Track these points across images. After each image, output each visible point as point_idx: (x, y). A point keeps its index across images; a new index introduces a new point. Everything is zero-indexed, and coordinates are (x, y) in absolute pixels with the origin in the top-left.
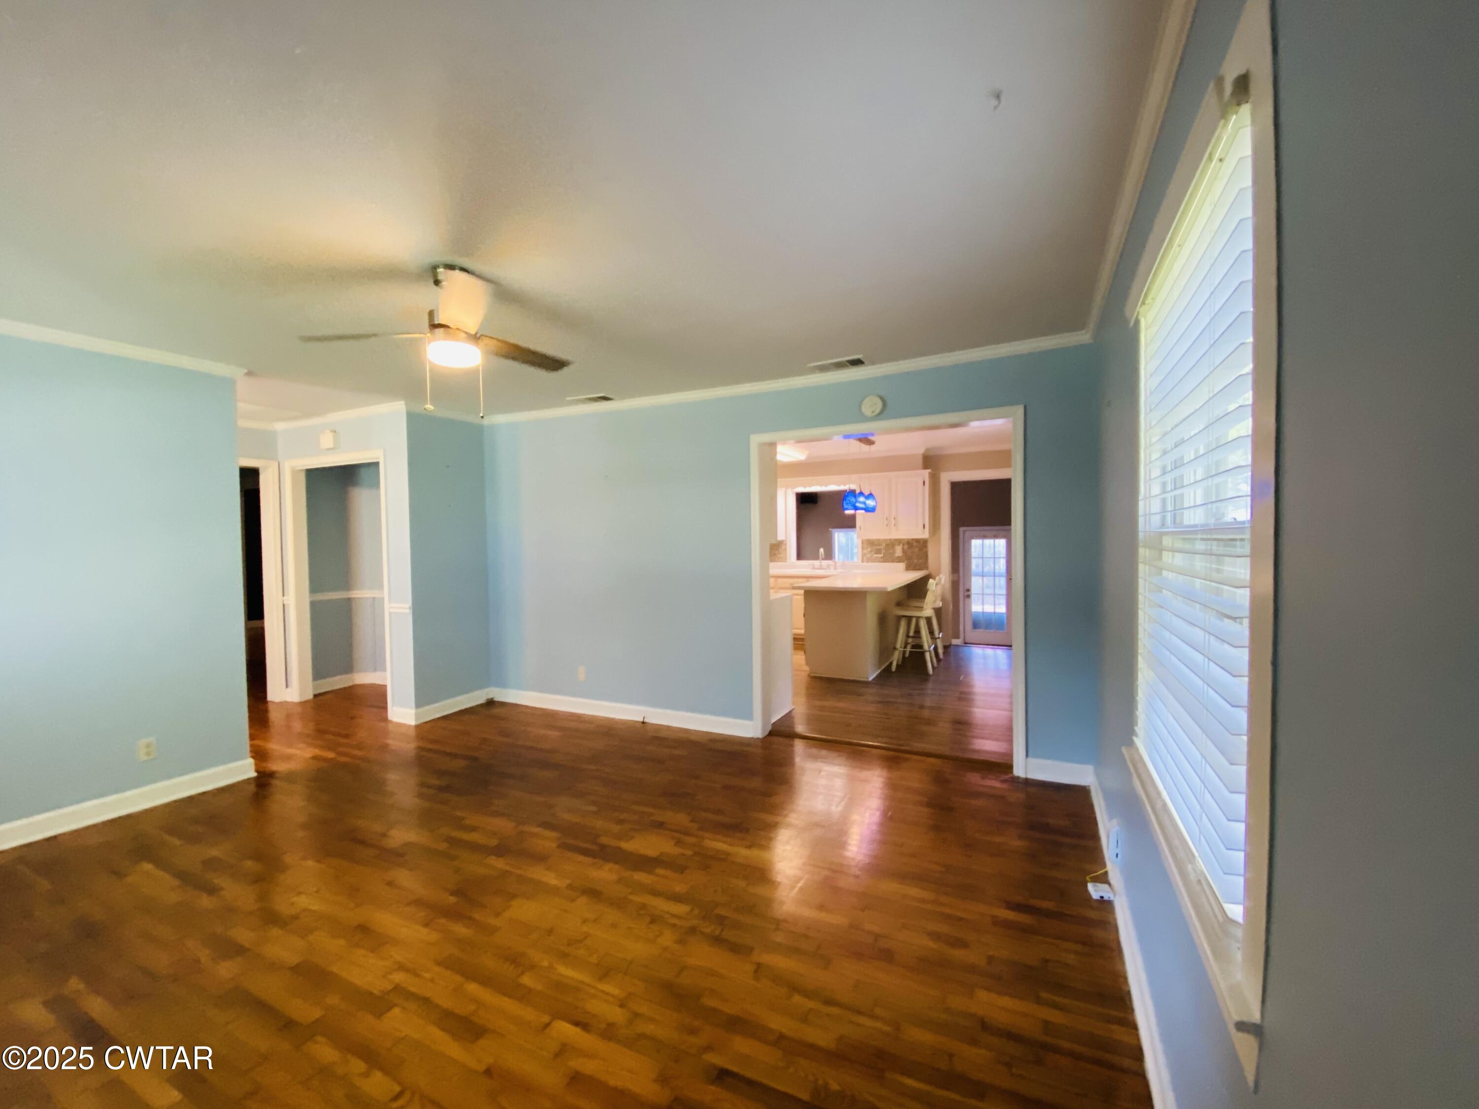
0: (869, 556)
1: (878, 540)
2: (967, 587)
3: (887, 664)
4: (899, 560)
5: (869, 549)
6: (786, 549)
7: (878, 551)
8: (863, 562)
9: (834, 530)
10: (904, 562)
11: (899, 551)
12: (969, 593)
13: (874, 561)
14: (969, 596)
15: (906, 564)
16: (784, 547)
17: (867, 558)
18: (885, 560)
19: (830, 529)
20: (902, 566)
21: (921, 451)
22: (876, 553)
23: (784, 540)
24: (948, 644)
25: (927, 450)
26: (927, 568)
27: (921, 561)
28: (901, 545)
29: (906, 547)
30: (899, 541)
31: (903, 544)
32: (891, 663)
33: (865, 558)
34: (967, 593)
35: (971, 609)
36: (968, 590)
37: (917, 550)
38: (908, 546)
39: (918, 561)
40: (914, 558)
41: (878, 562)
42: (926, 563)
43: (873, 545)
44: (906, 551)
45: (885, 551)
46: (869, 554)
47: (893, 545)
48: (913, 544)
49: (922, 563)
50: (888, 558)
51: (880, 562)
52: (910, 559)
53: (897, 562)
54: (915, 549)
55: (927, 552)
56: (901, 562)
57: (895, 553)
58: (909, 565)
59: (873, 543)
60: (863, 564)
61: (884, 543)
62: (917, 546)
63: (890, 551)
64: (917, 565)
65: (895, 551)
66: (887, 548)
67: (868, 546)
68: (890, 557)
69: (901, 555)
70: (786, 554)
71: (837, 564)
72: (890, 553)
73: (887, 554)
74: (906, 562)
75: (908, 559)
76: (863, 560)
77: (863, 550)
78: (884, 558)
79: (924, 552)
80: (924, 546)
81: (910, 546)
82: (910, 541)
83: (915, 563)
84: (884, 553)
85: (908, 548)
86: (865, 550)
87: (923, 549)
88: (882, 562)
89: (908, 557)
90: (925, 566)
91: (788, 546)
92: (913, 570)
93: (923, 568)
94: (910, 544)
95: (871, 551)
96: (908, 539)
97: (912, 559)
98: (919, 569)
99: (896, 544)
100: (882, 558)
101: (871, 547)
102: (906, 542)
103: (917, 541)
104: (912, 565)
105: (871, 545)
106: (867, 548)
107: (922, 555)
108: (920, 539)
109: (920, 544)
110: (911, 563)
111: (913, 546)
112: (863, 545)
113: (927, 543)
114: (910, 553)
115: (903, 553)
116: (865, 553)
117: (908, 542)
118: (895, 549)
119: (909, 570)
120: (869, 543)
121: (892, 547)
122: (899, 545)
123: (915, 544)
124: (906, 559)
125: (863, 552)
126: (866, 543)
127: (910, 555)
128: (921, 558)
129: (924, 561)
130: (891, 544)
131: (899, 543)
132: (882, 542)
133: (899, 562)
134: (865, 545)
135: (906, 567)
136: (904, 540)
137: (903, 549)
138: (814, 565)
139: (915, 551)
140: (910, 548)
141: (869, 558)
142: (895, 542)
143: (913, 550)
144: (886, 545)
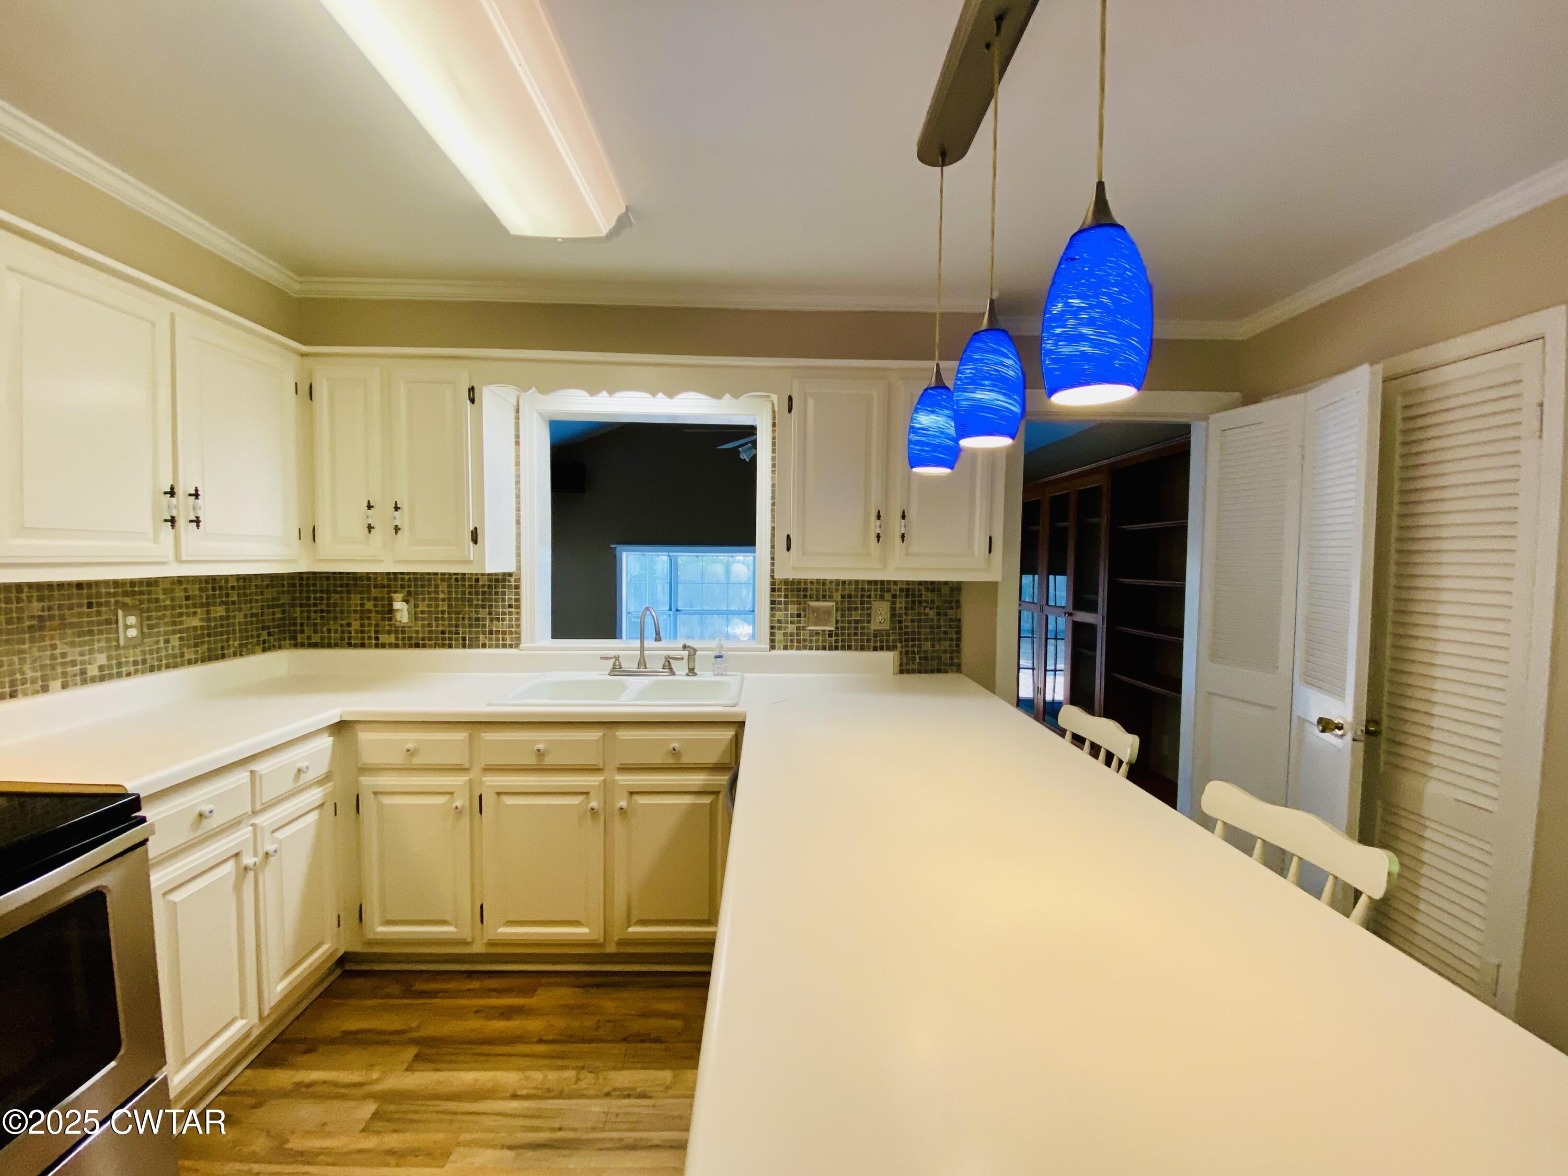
0: (791, 628)
1: (821, 583)
4: (879, 643)
5: (793, 609)
6: (516, 605)
7: (819, 617)
8: (773, 647)
9: (619, 548)
10: (894, 648)
11: (880, 617)
13: (803, 645)
15: (901, 652)
16: (510, 596)
17: (785, 635)
18: (839, 642)
19: (613, 546)
20: (889, 659)
22: (810, 622)
23: (510, 575)
26: (958, 667)
27: (945, 645)
28: (888, 596)
29: (900, 603)
30: (883, 588)
31: (894, 596)
33: (779, 636)
37: (932, 614)
38: (907, 602)
39: (933, 646)
40: (923, 637)
41: (817, 649)
42: (959, 652)
43: (805, 596)
44: (900, 615)
45: (839, 614)
46: (792, 623)
47: (862, 596)
48: (921, 595)
49: (945, 652)
50: (849, 635)
51: (824, 648)
52: (913, 640)
53: (875, 649)
54: (927, 610)
55: (959, 620)
56: (888, 649)
57: (869, 622)
58: (908, 660)
59: (805, 590)
60: (773, 652)
61: (837, 590)
62: (933, 602)
63: (856, 616)
64: (933, 658)
65: (869, 615)
66: (847, 605)
67: (789, 600)
68: (856, 634)
69: (888, 628)
70: (518, 620)
71: (698, 653)
72: (856, 622)
73: (847, 625)
74: (899, 649)
75: (907, 640)
76: (772, 641)
77: (772, 609)
78: (837, 635)
79: (951, 620)
80: (951, 602)
81: (913, 602)
82: (911, 587)
83: (926, 652)
84: (837, 622)
85: (906, 608)
86: (780, 610)
87: (949, 611)
88: (830, 649)
89: (907, 633)
90: (956, 661)
91: (517, 587)
92: (926, 672)
93: (952, 665)
94: (914, 596)
95: (799, 616)
96: (908, 583)
97: (919, 640)
98: (939, 671)
99: (873, 593)
100: (830, 635)
101: (799, 603)
102: (901, 590)
103: (931, 587)
104: (917, 657)
105: (798, 596)
106: (786, 603)
107: (945, 626)
108: (939, 583)
109: (939, 595)
110: (913, 652)
111: (920, 602)
112: (771, 596)
113: (959, 595)
114: (913, 621)
115: (892, 621)
116: (779, 621)
117: (908, 590)
118: (868, 609)
119: (908, 672)
120: (792, 590)
121: (862, 603)
122: (882, 597)
123: (927, 596)
124: (901, 641)
125: (772, 616)
126: (780, 590)
127: (913, 627)
128: (942, 636)
129: (950, 646)
130: (859, 594)
131: (882, 590)
132: (834, 586)
133: (882, 649)
134: (780, 596)
135: (901, 665)
136: (895, 583)
137: (893, 609)
138: (617, 658)
139: (927, 615)
140: (913, 609)
141: (792, 635)
142: (869, 590)
143: (919, 614)
144: (843, 596)
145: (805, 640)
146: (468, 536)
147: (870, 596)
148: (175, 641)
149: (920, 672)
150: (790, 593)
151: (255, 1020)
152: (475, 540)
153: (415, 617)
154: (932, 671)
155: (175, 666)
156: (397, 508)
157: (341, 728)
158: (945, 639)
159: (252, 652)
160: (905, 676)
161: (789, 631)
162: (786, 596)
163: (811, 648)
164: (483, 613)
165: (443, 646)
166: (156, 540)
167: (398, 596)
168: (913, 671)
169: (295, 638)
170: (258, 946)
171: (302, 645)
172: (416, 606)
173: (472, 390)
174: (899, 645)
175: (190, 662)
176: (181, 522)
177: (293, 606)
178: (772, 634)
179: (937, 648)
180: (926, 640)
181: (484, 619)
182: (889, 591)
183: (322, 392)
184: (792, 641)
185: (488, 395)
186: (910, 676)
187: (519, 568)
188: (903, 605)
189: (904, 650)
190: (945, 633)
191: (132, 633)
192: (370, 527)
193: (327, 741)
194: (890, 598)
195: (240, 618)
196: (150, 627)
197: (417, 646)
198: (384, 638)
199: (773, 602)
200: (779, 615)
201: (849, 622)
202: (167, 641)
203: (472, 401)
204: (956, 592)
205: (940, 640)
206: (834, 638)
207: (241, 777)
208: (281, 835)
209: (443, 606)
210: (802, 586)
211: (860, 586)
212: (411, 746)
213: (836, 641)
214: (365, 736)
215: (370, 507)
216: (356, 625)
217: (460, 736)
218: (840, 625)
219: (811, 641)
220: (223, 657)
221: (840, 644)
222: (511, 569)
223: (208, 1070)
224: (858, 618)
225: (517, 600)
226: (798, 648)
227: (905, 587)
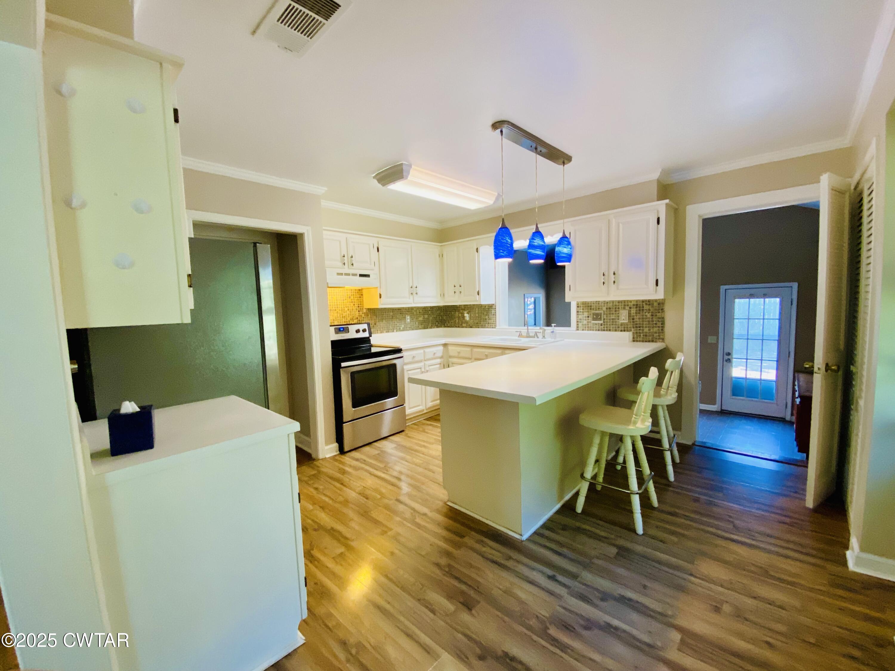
1: (598, 302)
2: (726, 351)
3: (574, 491)
4: (623, 328)
5: (586, 314)
6: (495, 314)
7: (597, 317)
10: (631, 330)
11: (624, 317)
12: (729, 357)
13: (590, 329)
14: (729, 361)
15: (633, 333)
16: (493, 311)
17: (583, 325)
18: (605, 328)
20: (628, 336)
21: (655, 175)
22: (594, 319)
23: (493, 305)
24: (690, 443)
25: (666, 172)
26: (663, 340)
27: (655, 329)
28: (627, 308)
29: (633, 311)
30: (625, 304)
31: (630, 308)
32: (577, 494)
33: (580, 325)
34: (726, 357)
35: (731, 373)
36: (729, 354)
37: (649, 315)
38: (636, 310)
39: (650, 330)
40: (644, 326)
41: (596, 330)
42: (663, 333)
43: (591, 309)
44: (633, 316)
45: (605, 316)
46: (585, 320)
47: (616, 308)
48: (643, 307)
49: (656, 333)
50: (610, 325)
51: (599, 330)
52: (640, 327)
53: (621, 331)
54: (647, 314)
55: (663, 318)
56: (628, 331)
57: (618, 319)
58: (637, 336)
59: (591, 306)
60: (578, 331)
61: (604, 306)
62: (649, 310)
63: (613, 317)
64: (650, 336)
65: (618, 316)
66: (608, 313)
67: (585, 310)
68: (613, 325)
69: (627, 322)
70: (496, 319)
71: (546, 331)
72: (613, 319)
73: (608, 321)
74: (633, 331)
75: (636, 327)
76: (578, 327)
77: (577, 315)
78: (604, 325)
79: (659, 318)
80: (659, 310)
81: (639, 310)
82: (638, 303)
83: (646, 332)
84: (604, 319)
85: (636, 313)
86: (580, 315)
87: (658, 314)
88: (602, 330)
89: (636, 324)
90: (661, 337)
91: (495, 308)
92: (646, 341)
93: (659, 339)
94: (640, 307)
95: (588, 317)
96: (637, 301)
97: (643, 327)
98: (653, 341)
99: (620, 307)
100: (601, 325)
101: (588, 312)
102: (634, 305)
103: (648, 303)
104: (642, 335)
105: (588, 309)
106: (583, 312)
107: (656, 321)
108: (653, 300)
109: (652, 307)
110: (640, 333)
111: (643, 310)
112: (577, 309)
113: (663, 306)
114: (639, 319)
115: (629, 319)
116: (580, 319)
117: (637, 305)
118: (618, 313)
119: (637, 341)
120: (586, 307)
121: (616, 311)
122: (624, 308)
123: (646, 307)
124: (633, 327)
125: (578, 317)
126: (580, 307)
127: (640, 321)
128: (655, 325)
129: (659, 330)
130: (614, 307)
131: (625, 305)
132: (603, 304)
133: (624, 331)
134: (580, 309)
135: (633, 338)
136: (631, 301)
137: (630, 314)
138: (520, 332)
139: (646, 316)
140: (639, 313)
141: (585, 325)
142: (618, 305)
143: (643, 315)
144: (607, 309)
145: (591, 327)
146: (477, 293)
147: (619, 308)
148: (417, 323)
149: (643, 341)
150: (584, 308)
151: (424, 408)
152: (478, 294)
153: (470, 317)
154: (649, 341)
155: (417, 329)
156: (460, 286)
157: (445, 345)
158: (656, 327)
159: (434, 328)
160: (635, 343)
161: (584, 323)
162: (583, 309)
163: (593, 330)
164: (487, 317)
165: (477, 327)
166: (409, 298)
167: (466, 312)
168: (640, 341)
169: (444, 325)
170: (425, 391)
171: (446, 327)
172: (471, 315)
173: (477, 249)
174: (633, 329)
175: (420, 329)
176: (414, 294)
177: (444, 316)
178: (578, 324)
179: (651, 331)
180: (646, 327)
181: (487, 319)
182: (628, 305)
183: (445, 256)
184: (585, 327)
185: (481, 250)
186: (638, 343)
187: (496, 302)
188: (635, 312)
189: (635, 332)
190: (656, 324)
191: (409, 320)
192: (455, 292)
193: (441, 348)
194: (628, 309)
195: (431, 318)
196: (412, 319)
197: (471, 327)
198: (464, 325)
199: (578, 312)
200: (580, 317)
201: (610, 319)
202: (415, 323)
203: (477, 252)
204: (661, 305)
205: (653, 327)
206: (603, 326)
207: (421, 351)
208: (431, 367)
209: (477, 315)
210: (590, 305)
211: (614, 304)
212: (459, 351)
213: (604, 327)
214: (450, 348)
215: (455, 286)
216: (457, 321)
217: (468, 349)
218: (605, 321)
219: (593, 327)
220: (427, 328)
221: (606, 329)
222: (494, 303)
223: (417, 412)
224: (614, 318)
225: (495, 313)
226: (588, 330)
227: (635, 303)
